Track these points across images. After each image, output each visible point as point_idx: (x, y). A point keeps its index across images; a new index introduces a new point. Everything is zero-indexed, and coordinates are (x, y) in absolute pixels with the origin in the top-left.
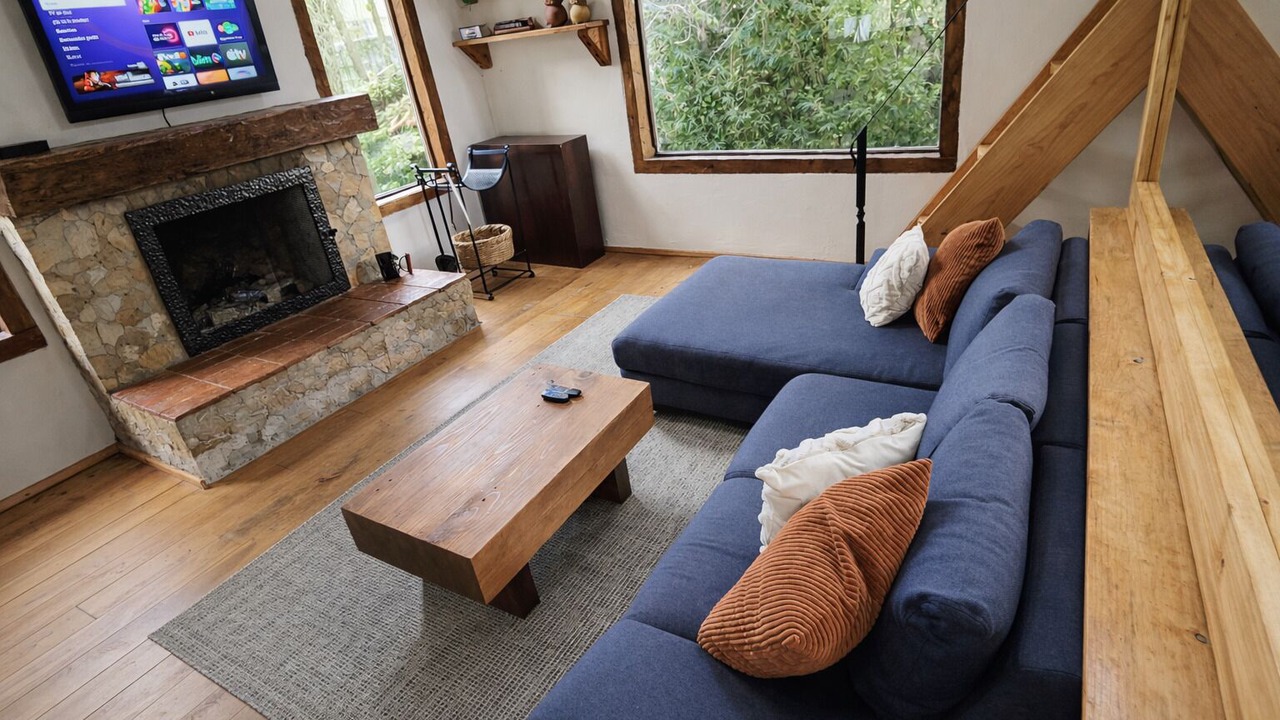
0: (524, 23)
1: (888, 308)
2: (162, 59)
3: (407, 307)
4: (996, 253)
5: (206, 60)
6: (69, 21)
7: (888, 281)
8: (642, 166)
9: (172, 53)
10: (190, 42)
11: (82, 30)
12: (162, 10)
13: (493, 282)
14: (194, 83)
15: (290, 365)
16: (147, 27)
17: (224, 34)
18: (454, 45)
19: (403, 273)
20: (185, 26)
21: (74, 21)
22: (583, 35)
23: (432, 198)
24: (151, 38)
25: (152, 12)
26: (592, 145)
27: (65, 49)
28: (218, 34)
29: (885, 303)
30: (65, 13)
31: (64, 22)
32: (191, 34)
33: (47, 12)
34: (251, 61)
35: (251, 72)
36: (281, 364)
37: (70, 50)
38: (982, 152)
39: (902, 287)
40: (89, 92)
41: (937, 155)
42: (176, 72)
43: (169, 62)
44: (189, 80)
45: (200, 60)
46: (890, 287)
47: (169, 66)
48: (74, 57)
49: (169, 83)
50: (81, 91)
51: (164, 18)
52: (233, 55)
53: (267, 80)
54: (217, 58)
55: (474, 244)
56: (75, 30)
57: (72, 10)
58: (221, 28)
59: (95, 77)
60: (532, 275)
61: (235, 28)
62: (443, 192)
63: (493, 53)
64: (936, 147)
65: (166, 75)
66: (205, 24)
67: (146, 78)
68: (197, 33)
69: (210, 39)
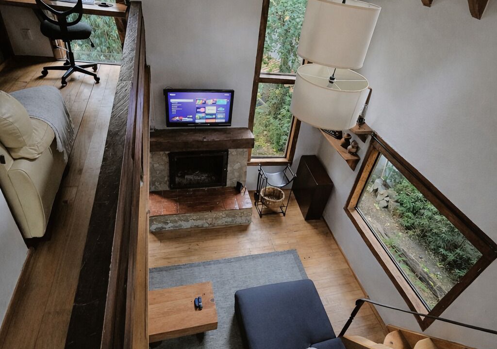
3: (224, 211)
5: (211, 117)
9: (201, 114)
10: (207, 112)
12: (203, 103)
16: (196, 107)
17: (219, 111)
20: (207, 108)
21: (178, 105)
24: (196, 110)
25: (200, 104)
27: (173, 111)
28: (217, 110)
31: (175, 105)
32: (209, 110)
35: (224, 121)
42: (200, 119)
45: (208, 116)
47: (199, 117)
49: (197, 121)
53: (228, 123)
54: (214, 116)
58: (219, 109)
59: (177, 118)
61: (223, 109)
65: (197, 119)
66: (215, 108)
67: (191, 120)
68: (211, 110)
69: (215, 112)
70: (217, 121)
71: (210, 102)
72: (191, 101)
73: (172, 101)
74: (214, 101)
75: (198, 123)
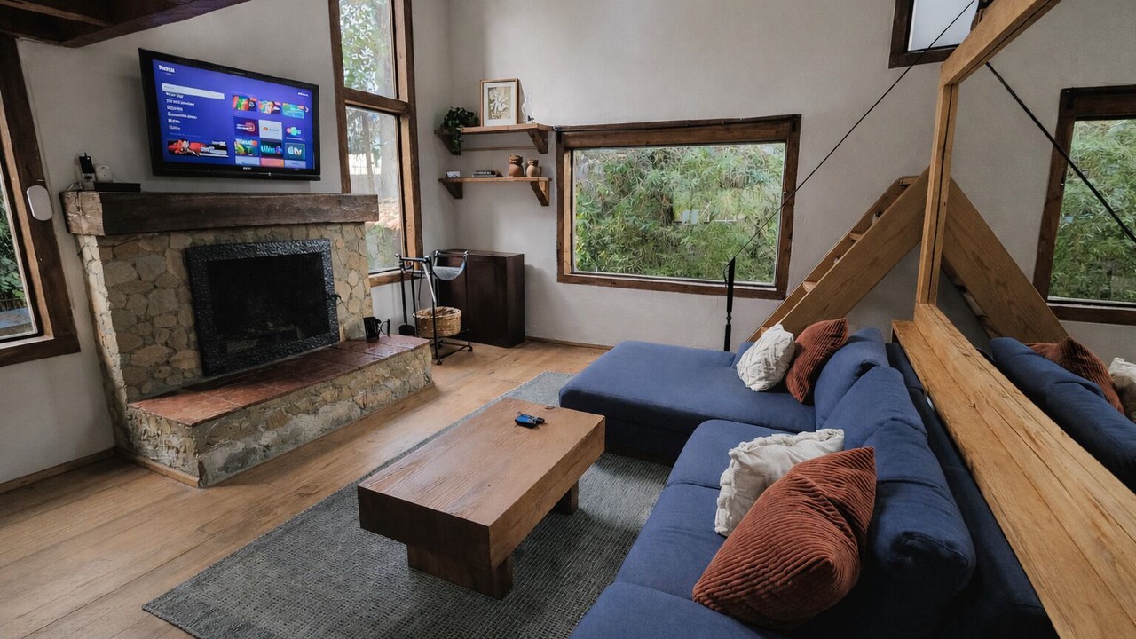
0: (493, 173)
1: (766, 378)
2: (239, 144)
3: (387, 359)
4: (844, 342)
5: (271, 150)
6: (179, 102)
7: (766, 359)
8: (563, 278)
9: (248, 140)
10: (263, 134)
11: (187, 110)
12: (250, 109)
13: (443, 352)
14: (258, 164)
15: (291, 392)
16: (235, 118)
17: (289, 135)
18: (440, 180)
19: (381, 335)
20: (262, 123)
21: (183, 103)
22: (535, 185)
23: (407, 280)
24: (236, 126)
25: (242, 108)
26: (527, 262)
27: (170, 121)
28: (286, 134)
29: (763, 375)
30: (178, 96)
31: (175, 102)
32: (265, 129)
33: (165, 92)
34: (304, 157)
35: (302, 164)
36: (284, 391)
37: (173, 122)
38: (809, 287)
39: (777, 363)
40: (178, 154)
41: (775, 289)
42: (247, 154)
43: (243, 146)
44: (254, 161)
45: (266, 149)
46: (767, 363)
47: (243, 150)
48: (174, 128)
49: (239, 160)
50: (172, 152)
51: (251, 115)
52: (292, 151)
53: (313, 173)
54: (280, 150)
55: (434, 319)
56: (181, 109)
57: (184, 95)
58: (289, 131)
59: (185, 145)
60: (471, 350)
61: (299, 133)
62: (417, 278)
63: (466, 189)
64: (773, 284)
65: (239, 155)
66: (278, 125)
67: (223, 153)
68: (271, 130)
69: (278, 136)
70: (289, 163)
71: (267, 107)
72: (220, 96)
73: (166, 87)
74: (275, 105)
75: (240, 167)
